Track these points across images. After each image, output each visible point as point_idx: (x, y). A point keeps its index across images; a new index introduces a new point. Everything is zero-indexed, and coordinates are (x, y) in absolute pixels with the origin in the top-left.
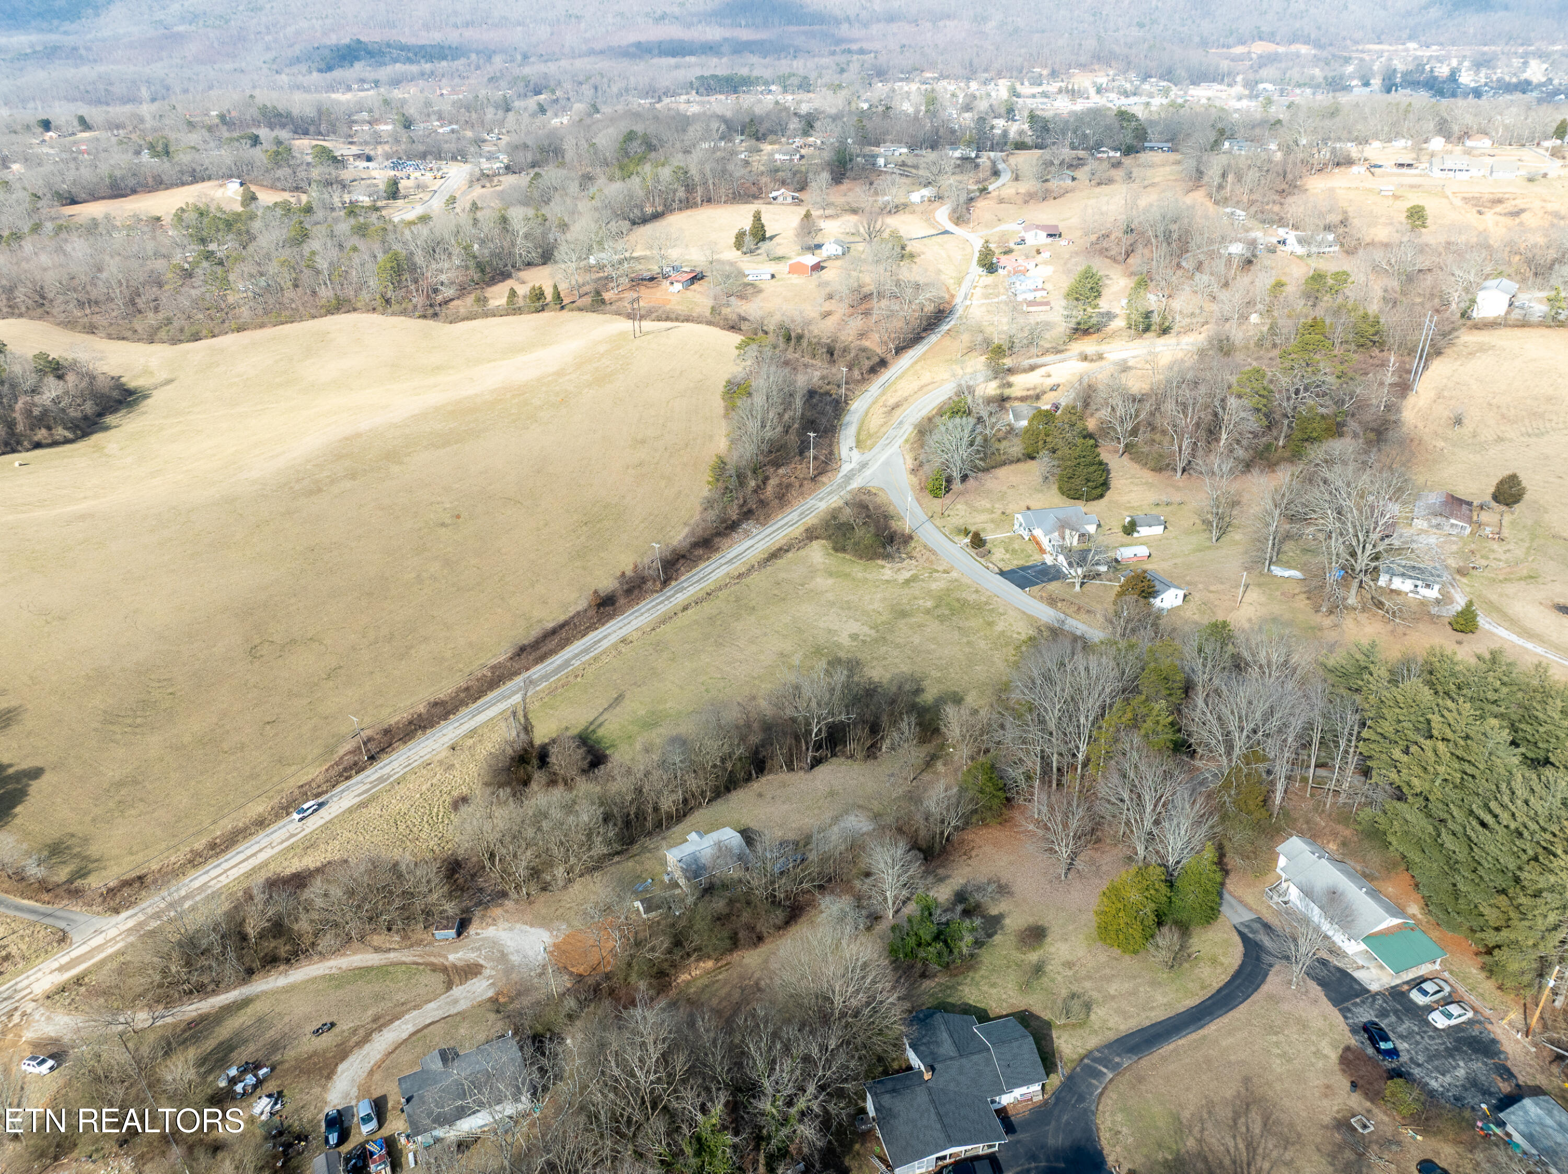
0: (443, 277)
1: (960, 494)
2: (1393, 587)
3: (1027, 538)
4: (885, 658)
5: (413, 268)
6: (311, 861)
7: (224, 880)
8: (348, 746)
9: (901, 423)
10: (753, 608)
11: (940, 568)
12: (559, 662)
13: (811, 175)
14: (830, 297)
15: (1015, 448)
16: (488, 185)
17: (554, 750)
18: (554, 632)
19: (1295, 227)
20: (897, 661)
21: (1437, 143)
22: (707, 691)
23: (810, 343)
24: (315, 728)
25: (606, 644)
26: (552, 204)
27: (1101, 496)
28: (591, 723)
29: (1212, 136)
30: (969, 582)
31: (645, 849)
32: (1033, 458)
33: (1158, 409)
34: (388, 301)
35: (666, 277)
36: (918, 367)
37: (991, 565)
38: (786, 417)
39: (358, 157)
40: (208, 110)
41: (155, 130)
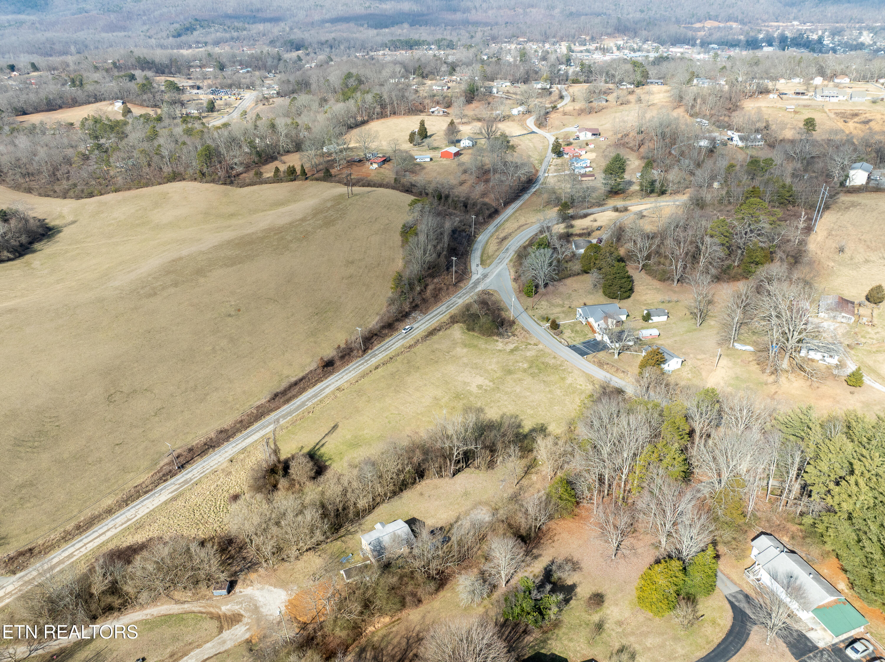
0: (236, 160)
1: (544, 295)
2: (809, 357)
3: (584, 323)
4: (499, 401)
5: (219, 154)
6: (139, 538)
7: (84, 551)
8: (166, 460)
9: (507, 249)
10: (418, 368)
11: (532, 342)
12: (298, 403)
13: (453, 99)
14: (465, 172)
15: (577, 266)
16: (266, 104)
17: (292, 464)
18: (296, 384)
19: (738, 130)
20: (506, 403)
21: (818, 81)
22: (389, 422)
23: (453, 201)
24: (146, 448)
25: (327, 391)
26: (302, 116)
27: (629, 297)
28: (317, 444)
29: (687, 76)
30: (550, 351)
31: (348, 532)
32: (587, 273)
33: (662, 243)
34: (203, 174)
35: (368, 160)
36: (517, 214)
37: (563, 341)
38: (439, 247)
39: (192, 87)
40: (107, 60)
41: (75, 71)
